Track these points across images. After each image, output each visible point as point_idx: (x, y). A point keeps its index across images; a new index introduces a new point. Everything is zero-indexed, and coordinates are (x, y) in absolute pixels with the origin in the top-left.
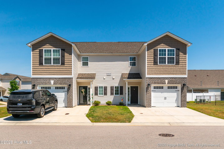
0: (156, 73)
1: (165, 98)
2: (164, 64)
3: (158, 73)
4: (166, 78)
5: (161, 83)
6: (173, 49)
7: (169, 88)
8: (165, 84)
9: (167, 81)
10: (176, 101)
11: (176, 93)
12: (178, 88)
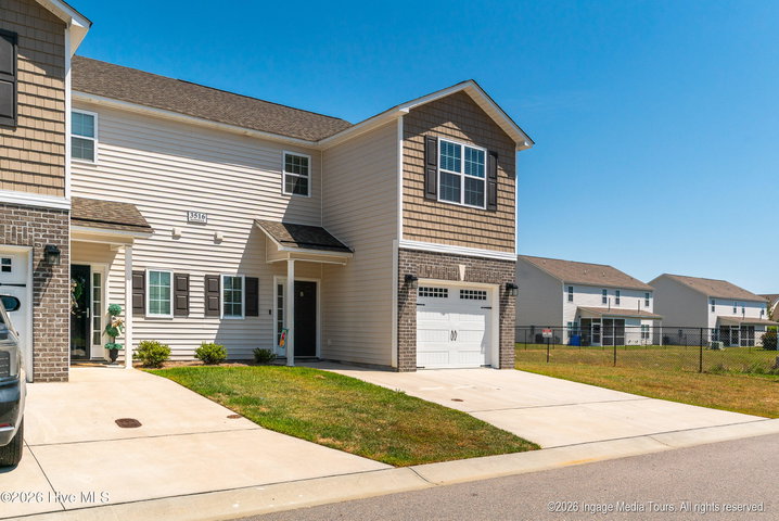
0: (433, 233)
1: (454, 335)
2: (455, 201)
3: (439, 234)
4: (459, 256)
5: (446, 276)
6: (482, 149)
7: (465, 294)
8: (459, 279)
9: (462, 269)
10: (482, 346)
11: (483, 317)
12: (487, 296)
